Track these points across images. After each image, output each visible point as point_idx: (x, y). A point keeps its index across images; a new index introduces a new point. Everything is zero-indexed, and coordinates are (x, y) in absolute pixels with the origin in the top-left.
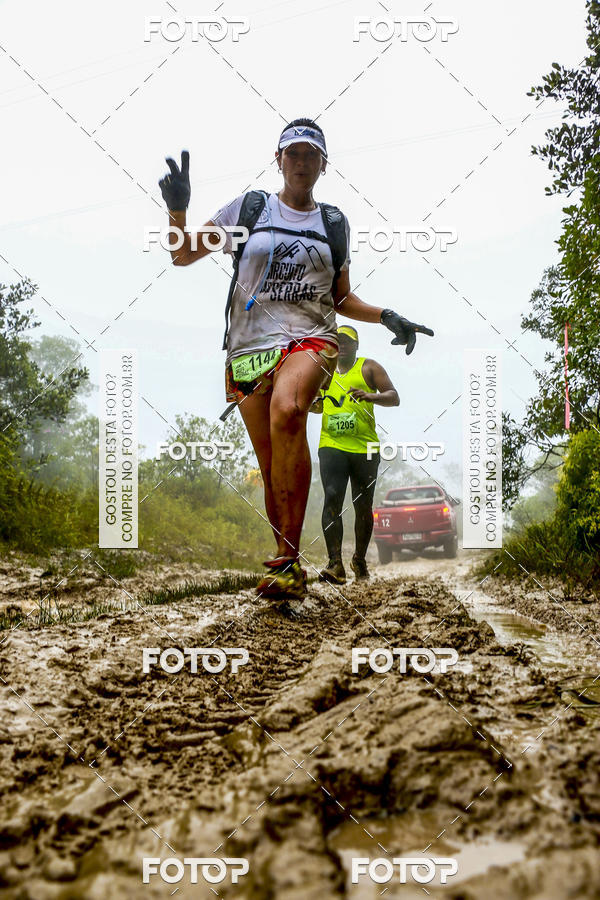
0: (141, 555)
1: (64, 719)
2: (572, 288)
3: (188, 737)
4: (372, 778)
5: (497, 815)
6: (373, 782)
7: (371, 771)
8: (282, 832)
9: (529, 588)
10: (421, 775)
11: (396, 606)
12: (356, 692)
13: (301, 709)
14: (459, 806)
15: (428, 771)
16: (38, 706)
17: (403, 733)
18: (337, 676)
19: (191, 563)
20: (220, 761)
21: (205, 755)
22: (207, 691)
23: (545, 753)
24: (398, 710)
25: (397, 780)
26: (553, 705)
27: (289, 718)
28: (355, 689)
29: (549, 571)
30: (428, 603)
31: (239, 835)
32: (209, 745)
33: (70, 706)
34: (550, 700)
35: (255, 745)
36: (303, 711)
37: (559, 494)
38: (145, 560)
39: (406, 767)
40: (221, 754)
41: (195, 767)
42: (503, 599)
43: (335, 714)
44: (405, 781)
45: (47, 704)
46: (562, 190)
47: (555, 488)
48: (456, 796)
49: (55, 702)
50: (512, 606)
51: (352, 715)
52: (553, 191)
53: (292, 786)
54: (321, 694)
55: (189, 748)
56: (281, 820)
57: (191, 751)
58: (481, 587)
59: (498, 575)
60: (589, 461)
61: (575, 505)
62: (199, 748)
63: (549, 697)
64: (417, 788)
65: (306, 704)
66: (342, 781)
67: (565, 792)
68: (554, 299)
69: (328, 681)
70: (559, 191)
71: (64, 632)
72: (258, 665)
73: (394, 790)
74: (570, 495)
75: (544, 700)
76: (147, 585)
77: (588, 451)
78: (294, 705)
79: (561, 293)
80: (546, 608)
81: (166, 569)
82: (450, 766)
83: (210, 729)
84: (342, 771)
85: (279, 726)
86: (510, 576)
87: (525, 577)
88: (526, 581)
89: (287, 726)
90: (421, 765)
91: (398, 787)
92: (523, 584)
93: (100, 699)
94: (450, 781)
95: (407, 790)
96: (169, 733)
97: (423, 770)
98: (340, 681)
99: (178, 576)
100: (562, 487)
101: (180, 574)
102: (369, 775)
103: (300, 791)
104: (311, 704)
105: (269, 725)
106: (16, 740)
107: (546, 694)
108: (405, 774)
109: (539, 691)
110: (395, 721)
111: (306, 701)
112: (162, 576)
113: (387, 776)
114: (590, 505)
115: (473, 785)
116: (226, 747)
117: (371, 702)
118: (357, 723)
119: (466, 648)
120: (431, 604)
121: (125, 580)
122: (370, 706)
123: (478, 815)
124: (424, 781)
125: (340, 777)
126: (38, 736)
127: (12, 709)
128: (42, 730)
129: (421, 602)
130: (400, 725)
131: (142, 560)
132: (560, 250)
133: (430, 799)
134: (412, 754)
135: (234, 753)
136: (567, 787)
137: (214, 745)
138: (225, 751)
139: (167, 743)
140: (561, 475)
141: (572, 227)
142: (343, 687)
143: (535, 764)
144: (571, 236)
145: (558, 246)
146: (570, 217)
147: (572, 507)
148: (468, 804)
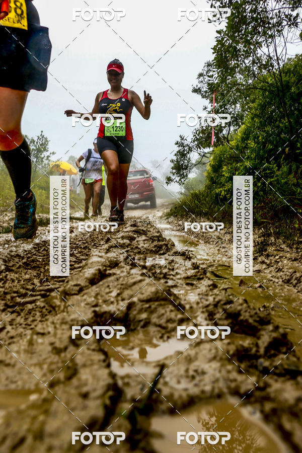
2: (218, 74)
3: (27, 299)
6: (120, 317)
7: (119, 312)
8: (79, 342)
10: (143, 313)
11: (127, 232)
12: (110, 275)
13: (83, 284)
14: (160, 326)
15: (146, 311)
17: (133, 294)
18: (100, 267)
20: (44, 310)
21: (36, 308)
22: (35, 276)
23: (199, 301)
24: (131, 283)
25: (131, 316)
26: (203, 278)
27: (77, 288)
28: (109, 273)
29: (201, 214)
31: (58, 345)
32: (38, 303)
35: (61, 302)
36: (85, 285)
37: (207, 177)
39: (135, 310)
40: (44, 307)
41: (32, 314)
42: (179, 228)
43: (100, 286)
44: (135, 316)
47: (205, 174)
48: (158, 322)
51: (108, 286)
53: (82, 321)
54: (92, 276)
55: (28, 305)
57: (30, 306)
58: (168, 222)
59: (176, 216)
60: (222, 161)
61: (214, 182)
62: (33, 305)
63: (201, 275)
64: (141, 319)
65: (86, 281)
66: (106, 317)
67: (208, 318)
68: (209, 79)
69: (96, 270)
73: (130, 321)
74: (212, 177)
75: (198, 277)
77: (222, 156)
78: (79, 283)
79: (213, 75)
80: (199, 232)
81: (9, 215)
82: (156, 308)
83: (38, 295)
84: (105, 312)
85: (73, 292)
86: (182, 217)
87: (190, 217)
88: (190, 219)
89: (77, 292)
90: (142, 309)
91: (132, 319)
92: (189, 221)
94: (155, 315)
95: (136, 320)
96: (17, 298)
97: (143, 311)
98: (102, 270)
100: (209, 173)
102: (118, 314)
104: (88, 281)
105: (68, 292)
107: (199, 274)
108: (135, 313)
109: (196, 272)
110: (129, 288)
111: (85, 280)
112: (7, 218)
113: (127, 314)
114: (222, 183)
115: (166, 316)
116: (47, 304)
117: (117, 280)
118: (111, 290)
119: (162, 252)
120: (144, 231)
123: (169, 329)
124: (144, 316)
125: (104, 316)
129: (139, 229)
130: (132, 290)
132: (213, 53)
133: (147, 323)
134: (138, 304)
135: (51, 306)
136: (209, 316)
137: (41, 303)
138: (47, 306)
139: (17, 303)
140: (208, 168)
141: (220, 41)
142: (103, 272)
143: (195, 306)
144: (219, 46)
145: (213, 51)
146: (219, 35)
147: (213, 183)
148: (164, 325)
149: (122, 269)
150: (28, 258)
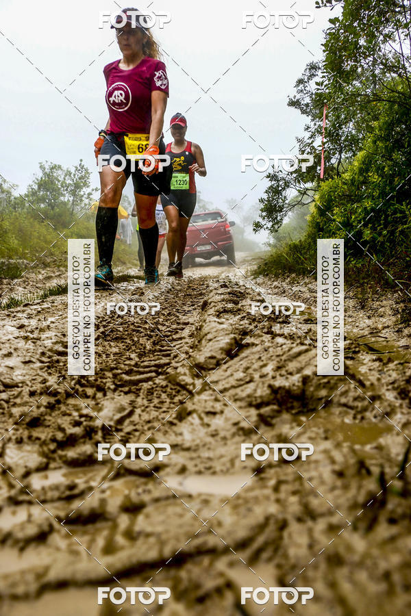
0: (23, 262)
1: (44, 370)
2: (329, 80)
3: (138, 377)
4: (296, 392)
5: (370, 409)
6: (298, 394)
7: (295, 388)
8: (274, 421)
9: (292, 283)
10: (321, 389)
11: (222, 294)
12: (248, 345)
13: (219, 356)
14: (345, 405)
15: (324, 387)
16: (25, 363)
17: (303, 366)
18: (236, 336)
19: (59, 267)
20: (169, 390)
21: (156, 387)
22: (124, 349)
23: (379, 376)
25: (307, 393)
26: (359, 352)
27: (214, 361)
28: (247, 343)
29: (304, 273)
30: (240, 292)
31: (244, 424)
32: (157, 381)
33: (42, 362)
34: (357, 349)
35: (194, 379)
36: (221, 357)
37: (311, 222)
38: (26, 266)
39: (312, 385)
40: (167, 386)
41: (155, 395)
43: (244, 358)
44: (313, 392)
45: (30, 362)
46: (328, 5)
47: (308, 218)
48: (343, 400)
49: (34, 360)
50: (284, 295)
51: (260, 358)
52: (321, 5)
53: (261, 397)
54: (228, 346)
55: (144, 384)
56: (271, 414)
57: (146, 386)
58: (256, 283)
59: (267, 275)
60: (332, 200)
61: (321, 230)
62: (150, 383)
63: (355, 347)
64: (320, 397)
65: (222, 353)
66: (281, 394)
67: (398, 397)
68: (319, 87)
69: (231, 339)
70: (325, 5)
71: (8, 315)
72: (149, 333)
73: (308, 399)
74: (318, 223)
75: (354, 349)
76: (31, 283)
77: (332, 194)
78: (214, 354)
79: (323, 82)
80: (309, 296)
81: (43, 272)
82: (336, 384)
83: (150, 372)
84: (280, 388)
85: (211, 366)
86: (277, 276)
87: (288, 276)
88: (289, 279)
89: (214, 366)
90: (320, 384)
91: (309, 397)
92: (287, 281)
93: (59, 357)
94: (338, 392)
95: (314, 398)
96: (124, 376)
97: (322, 386)
98: (238, 339)
99: (51, 277)
100: (314, 217)
101: (53, 275)
102: (294, 390)
103: (265, 399)
104: (224, 353)
105: (205, 366)
106: (20, 385)
107: (354, 346)
108: (312, 389)
109: (350, 344)
110: (294, 360)
111: (220, 351)
112: (41, 277)
113: (304, 391)
114: (331, 230)
115: (352, 394)
116: (170, 382)
117: (266, 350)
118: (265, 362)
119: (281, 320)
120: (242, 293)
121: (16, 280)
122: (265, 353)
123: (359, 409)
124: (323, 393)
125: (280, 392)
126: (33, 382)
127: (11, 366)
128: (34, 378)
129: (236, 291)
130: (300, 362)
131: (24, 267)
132: (324, 51)
133: (328, 403)
134: (313, 379)
135: (179, 384)
136: (399, 394)
137: (160, 381)
138: (169, 384)
139: (126, 381)
140: (312, 209)
141: (334, 34)
142: (240, 342)
143: (376, 383)
144: (332, 41)
145: (323, 48)
146: (334, 26)
147: (319, 231)
148: (351, 403)
149: (261, 338)
150: (104, 326)
